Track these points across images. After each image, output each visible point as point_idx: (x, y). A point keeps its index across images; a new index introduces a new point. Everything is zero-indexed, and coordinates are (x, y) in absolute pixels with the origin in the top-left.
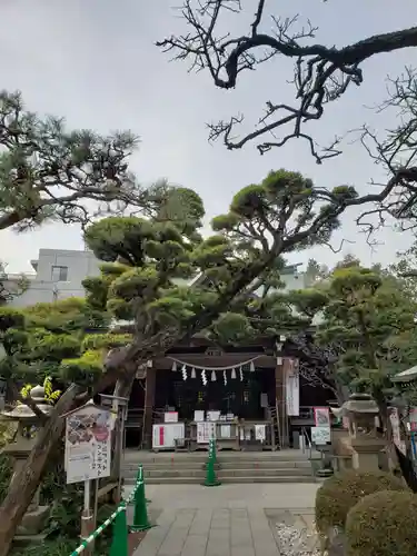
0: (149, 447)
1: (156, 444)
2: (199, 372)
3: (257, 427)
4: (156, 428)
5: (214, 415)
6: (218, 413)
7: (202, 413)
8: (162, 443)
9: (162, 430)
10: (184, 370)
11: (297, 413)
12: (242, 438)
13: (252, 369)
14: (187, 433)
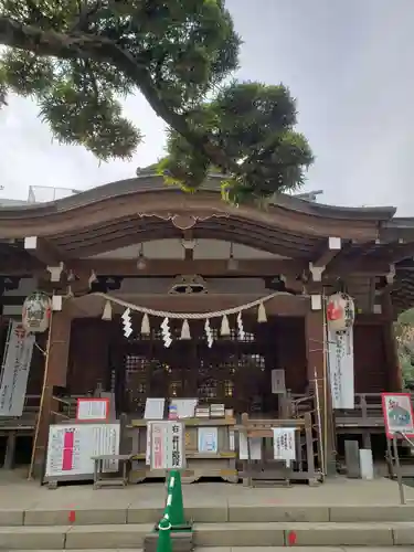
0: (39, 475)
1: (54, 469)
2: (156, 322)
3: (278, 432)
4: (56, 432)
5: (185, 407)
6: (195, 402)
7: (161, 402)
8: (67, 465)
9: (69, 438)
10: (126, 317)
11: (349, 404)
12: (243, 456)
13: (262, 317)
14: (125, 445)
